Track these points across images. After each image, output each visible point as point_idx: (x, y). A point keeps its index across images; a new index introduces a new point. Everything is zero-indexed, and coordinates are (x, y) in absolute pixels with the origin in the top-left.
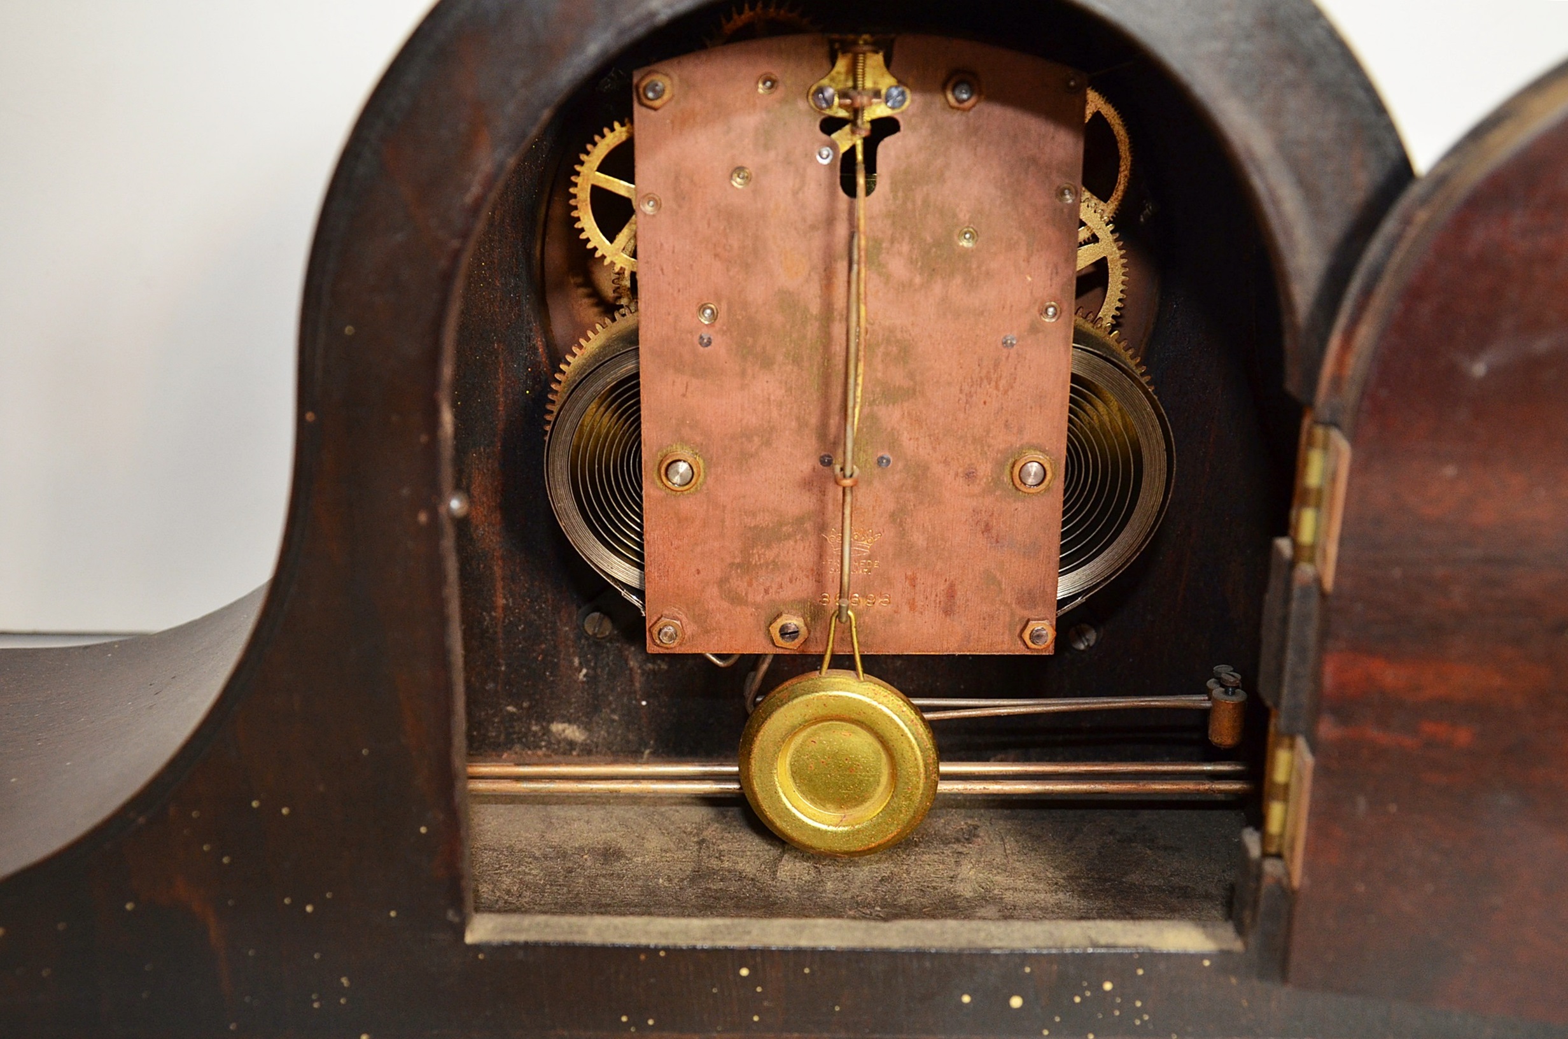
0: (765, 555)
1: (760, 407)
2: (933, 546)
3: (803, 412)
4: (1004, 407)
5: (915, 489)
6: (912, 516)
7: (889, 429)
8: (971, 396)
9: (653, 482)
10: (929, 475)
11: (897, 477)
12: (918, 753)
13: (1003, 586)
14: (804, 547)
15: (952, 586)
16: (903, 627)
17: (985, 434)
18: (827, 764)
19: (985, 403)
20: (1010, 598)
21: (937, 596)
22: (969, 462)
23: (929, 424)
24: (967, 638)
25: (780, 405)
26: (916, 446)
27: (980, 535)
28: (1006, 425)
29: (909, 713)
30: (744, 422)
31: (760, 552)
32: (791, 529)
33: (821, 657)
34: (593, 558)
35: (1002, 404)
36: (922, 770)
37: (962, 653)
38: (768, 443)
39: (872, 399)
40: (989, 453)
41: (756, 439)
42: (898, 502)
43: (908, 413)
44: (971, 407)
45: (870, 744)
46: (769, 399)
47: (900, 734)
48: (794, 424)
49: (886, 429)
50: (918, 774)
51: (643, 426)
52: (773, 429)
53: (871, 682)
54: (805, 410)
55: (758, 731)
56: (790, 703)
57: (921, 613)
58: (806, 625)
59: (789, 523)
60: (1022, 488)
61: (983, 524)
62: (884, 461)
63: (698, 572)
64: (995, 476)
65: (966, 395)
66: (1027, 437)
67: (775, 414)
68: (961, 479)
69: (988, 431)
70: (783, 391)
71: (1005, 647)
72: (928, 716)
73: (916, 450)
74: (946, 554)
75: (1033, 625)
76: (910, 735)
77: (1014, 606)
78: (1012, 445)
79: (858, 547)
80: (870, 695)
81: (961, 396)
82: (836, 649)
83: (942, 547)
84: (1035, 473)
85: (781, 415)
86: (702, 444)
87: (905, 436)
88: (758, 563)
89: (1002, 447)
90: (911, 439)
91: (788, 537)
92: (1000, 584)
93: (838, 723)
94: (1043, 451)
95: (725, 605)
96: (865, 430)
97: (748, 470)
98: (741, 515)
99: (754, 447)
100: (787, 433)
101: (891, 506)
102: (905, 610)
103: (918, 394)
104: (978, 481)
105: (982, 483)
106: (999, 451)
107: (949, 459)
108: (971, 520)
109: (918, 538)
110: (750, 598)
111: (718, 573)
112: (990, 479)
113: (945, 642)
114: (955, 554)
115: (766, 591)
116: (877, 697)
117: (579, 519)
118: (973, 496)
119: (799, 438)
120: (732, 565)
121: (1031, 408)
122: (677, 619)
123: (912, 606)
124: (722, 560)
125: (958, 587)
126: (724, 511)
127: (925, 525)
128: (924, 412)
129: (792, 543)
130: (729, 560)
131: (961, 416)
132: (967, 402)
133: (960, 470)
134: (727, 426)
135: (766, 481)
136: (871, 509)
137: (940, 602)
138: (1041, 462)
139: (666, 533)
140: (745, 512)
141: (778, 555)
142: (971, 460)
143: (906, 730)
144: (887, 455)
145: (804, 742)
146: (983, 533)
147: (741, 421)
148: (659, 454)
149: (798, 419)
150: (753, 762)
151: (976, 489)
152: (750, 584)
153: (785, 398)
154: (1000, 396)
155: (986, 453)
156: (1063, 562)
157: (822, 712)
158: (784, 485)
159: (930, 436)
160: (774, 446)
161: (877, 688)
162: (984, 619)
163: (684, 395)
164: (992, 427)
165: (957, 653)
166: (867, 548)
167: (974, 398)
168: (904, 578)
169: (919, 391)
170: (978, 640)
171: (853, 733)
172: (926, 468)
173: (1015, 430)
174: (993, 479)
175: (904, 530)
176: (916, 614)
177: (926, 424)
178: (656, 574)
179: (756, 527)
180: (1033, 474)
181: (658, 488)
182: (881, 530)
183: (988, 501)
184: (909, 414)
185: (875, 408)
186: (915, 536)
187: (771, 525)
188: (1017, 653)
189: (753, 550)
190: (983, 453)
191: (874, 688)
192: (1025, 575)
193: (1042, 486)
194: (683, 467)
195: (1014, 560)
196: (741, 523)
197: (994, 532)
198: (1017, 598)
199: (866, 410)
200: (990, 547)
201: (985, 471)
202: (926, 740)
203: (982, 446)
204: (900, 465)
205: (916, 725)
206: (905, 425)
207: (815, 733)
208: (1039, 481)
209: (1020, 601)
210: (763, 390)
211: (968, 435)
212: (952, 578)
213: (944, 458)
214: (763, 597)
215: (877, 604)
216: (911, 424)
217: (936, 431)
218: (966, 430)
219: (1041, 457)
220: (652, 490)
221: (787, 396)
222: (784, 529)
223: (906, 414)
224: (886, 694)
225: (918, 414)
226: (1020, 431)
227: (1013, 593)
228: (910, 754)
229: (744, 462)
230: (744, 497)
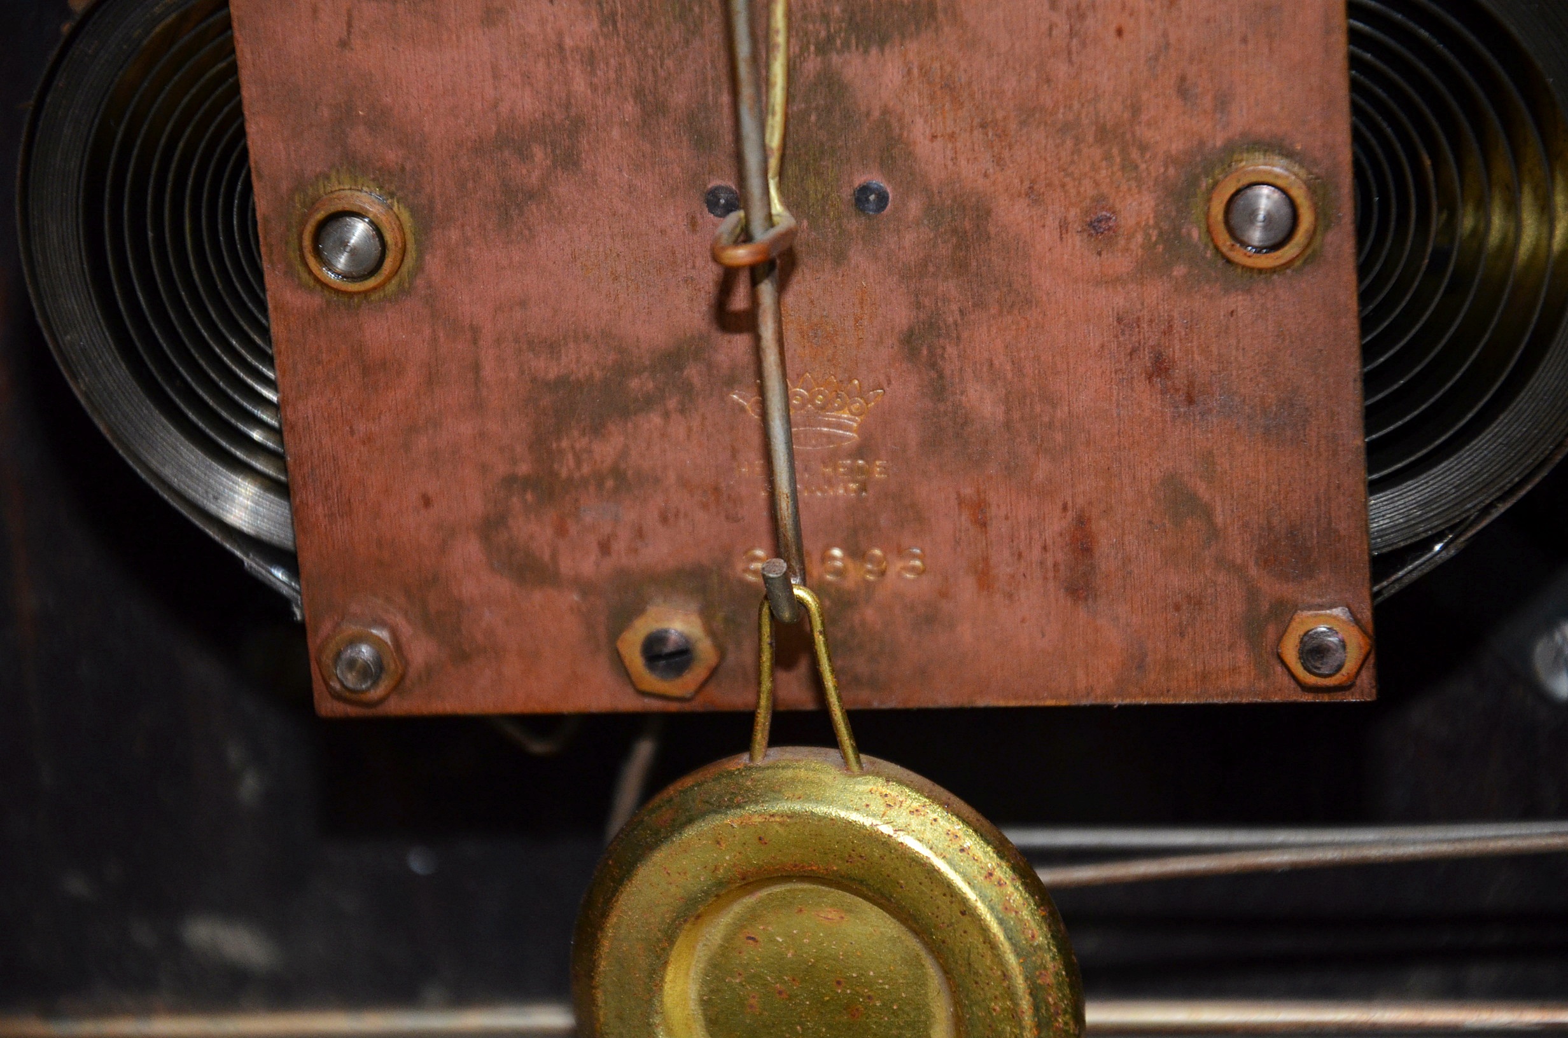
0: (590, 452)
1: (541, 66)
2: (1022, 419)
3: (650, 77)
4: (1172, 40)
5: (960, 267)
6: (958, 338)
7: (876, 114)
8: (1082, 17)
9: (289, 272)
10: (992, 230)
11: (909, 238)
12: (1011, 959)
13: (1219, 520)
14: (690, 429)
15: (1082, 522)
16: (966, 633)
17: (1126, 115)
18: (790, 998)
19: (1120, 32)
20: (1238, 551)
21: (1045, 548)
22: (1091, 192)
23: (978, 96)
24: (1138, 661)
25: (590, 60)
26: (949, 154)
27: (1141, 385)
28: (1183, 89)
29: (979, 854)
30: (504, 108)
31: (578, 446)
32: (651, 385)
33: (747, 719)
34: (167, 472)
35: (1165, 34)
36: (1025, 1004)
37: (1127, 701)
38: (568, 160)
39: (823, 34)
40: (1143, 166)
41: (538, 152)
42: (918, 306)
43: (921, 68)
44: (1084, 44)
45: (893, 940)
46: (560, 47)
47: (956, 908)
48: (630, 109)
49: (868, 114)
50: (1014, 1015)
51: (251, 128)
52: (577, 125)
53: (878, 774)
54: (654, 71)
55: (605, 915)
56: (676, 839)
57: (1010, 596)
58: (711, 632)
59: (645, 368)
60: (1238, 255)
61: (1146, 358)
62: (872, 197)
63: (427, 501)
64: (1165, 226)
65: (1068, 12)
66: (1241, 118)
67: (580, 85)
68: (1078, 238)
69: (1136, 110)
70: (595, 24)
71: (1242, 682)
72: (1047, 876)
73: (950, 163)
74: (1059, 437)
75: (1302, 622)
76: (982, 909)
77: (1253, 571)
78: (1202, 143)
79: (828, 425)
80: (873, 807)
81: (1055, 17)
82: (782, 694)
83: (1046, 419)
84: (1269, 218)
85: (594, 88)
86: (403, 169)
87: (919, 131)
88: (577, 475)
89: (1177, 146)
90: (934, 137)
91: (648, 402)
92: (1207, 513)
93: (806, 886)
94: (1288, 153)
95: (503, 586)
96: (813, 118)
97: (527, 232)
98: (520, 350)
99: (537, 173)
100: (615, 133)
101: (901, 315)
102: (967, 588)
103: (941, 16)
104: (1122, 242)
105: (1133, 246)
106: (1170, 160)
107: (1040, 186)
108: (1114, 346)
109: (982, 399)
110: (566, 566)
111: (476, 505)
112: (1154, 234)
113: (1080, 674)
114: (1083, 436)
115: (605, 548)
116: (892, 813)
117: (122, 371)
118: (1115, 281)
119: (647, 147)
120: (510, 481)
121: (1244, 40)
122: (382, 624)
123: (984, 578)
124: (484, 469)
125: (1100, 525)
126: (475, 341)
127: (996, 363)
128: (963, 64)
129: (656, 419)
130: (502, 469)
131: (1061, 69)
132: (1072, 33)
133: (1073, 213)
134: (461, 121)
135: (575, 259)
136: (849, 323)
137: (1055, 565)
138: (1279, 182)
139: (335, 403)
140: (530, 343)
141: (624, 453)
142: (1097, 184)
143: (971, 895)
144: (877, 180)
145: (729, 939)
146: (1150, 378)
147: (495, 106)
148: (297, 198)
149: (639, 94)
150: (600, 996)
151: (1121, 263)
152: (561, 530)
153: (602, 42)
154: (1158, 12)
155: (1136, 167)
156: (1376, 454)
157: (757, 858)
158: (621, 269)
159: (983, 126)
160: (587, 166)
161: (893, 790)
162: (1177, 608)
163: (344, 44)
164: (1145, 96)
165: (1117, 701)
166: (848, 428)
167: (1090, 21)
168: (953, 502)
169: (945, 11)
170: (1169, 665)
171: (850, 911)
172: (983, 212)
173: (1207, 102)
174: (1161, 234)
175: (941, 376)
176: (998, 598)
177: (972, 96)
178: (320, 509)
179: (562, 382)
180: (1261, 217)
181: (301, 285)
182: (882, 378)
183: (1155, 292)
184: (925, 72)
185: (835, 59)
186: (971, 392)
187: (598, 374)
188: (1276, 699)
189: (559, 439)
190: (1129, 166)
191: (885, 790)
192: (1275, 488)
193: (1289, 252)
194: (359, 230)
195: (1240, 448)
196: (523, 373)
197: (1179, 374)
198: (1261, 551)
199: (812, 65)
200: (1174, 419)
201: (1139, 214)
202: (1033, 924)
203: (1124, 151)
204: (914, 207)
205: (1000, 884)
206: (915, 99)
207: (753, 916)
208: (1280, 237)
209: (1268, 558)
210: (543, 22)
211: (1085, 121)
212: (1080, 501)
213: (1027, 184)
214: (597, 564)
215: (892, 573)
216: (932, 98)
217: (1000, 115)
218: (1076, 105)
219: (1278, 168)
220: (288, 294)
221: (606, 36)
222: (634, 383)
223: (915, 71)
224: (915, 805)
225: (948, 68)
226: (1223, 102)
227: (1247, 537)
228: (988, 963)
229: (514, 212)
230: (523, 304)
